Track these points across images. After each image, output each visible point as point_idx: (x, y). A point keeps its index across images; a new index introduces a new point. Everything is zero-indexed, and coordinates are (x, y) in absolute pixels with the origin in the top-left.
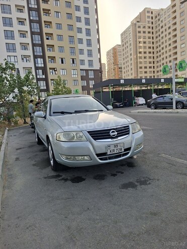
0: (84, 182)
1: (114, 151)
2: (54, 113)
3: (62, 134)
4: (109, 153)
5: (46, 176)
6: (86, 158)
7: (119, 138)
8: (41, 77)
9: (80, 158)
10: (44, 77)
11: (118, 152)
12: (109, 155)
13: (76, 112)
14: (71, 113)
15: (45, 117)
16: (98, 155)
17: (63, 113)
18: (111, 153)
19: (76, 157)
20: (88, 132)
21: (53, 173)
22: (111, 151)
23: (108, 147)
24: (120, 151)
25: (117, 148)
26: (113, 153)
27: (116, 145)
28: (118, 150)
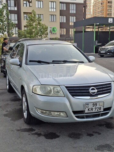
0: (58, 139)
1: (92, 109)
2: (30, 61)
3: (39, 87)
4: (86, 111)
5: (19, 129)
6: (62, 114)
7: (99, 96)
8: (13, 9)
9: (56, 113)
10: (16, 9)
11: (96, 111)
12: (87, 113)
13: (54, 62)
14: (48, 63)
15: (20, 66)
16: (75, 112)
17: (39, 62)
18: (89, 112)
19: (52, 113)
20: (66, 87)
21: (26, 127)
22: (88, 110)
23: (87, 105)
24: (99, 111)
25: (96, 107)
26: (92, 111)
27: (95, 103)
28: (97, 109)
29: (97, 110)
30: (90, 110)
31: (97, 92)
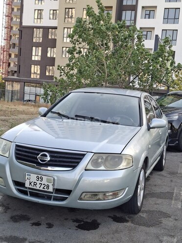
1: (35, 184)
4: (27, 185)
7: (49, 168)
11: (41, 189)
18: (31, 187)
20: (16, 146)
22: (30, 184)
23: (27, 175)
24: (46, 190)
25: (41, 182)
26: (35, 187)
27: (40, 176)
28: (43, 186)
29: (43, 188)
30: (32, 184)
31: (49, 161)
